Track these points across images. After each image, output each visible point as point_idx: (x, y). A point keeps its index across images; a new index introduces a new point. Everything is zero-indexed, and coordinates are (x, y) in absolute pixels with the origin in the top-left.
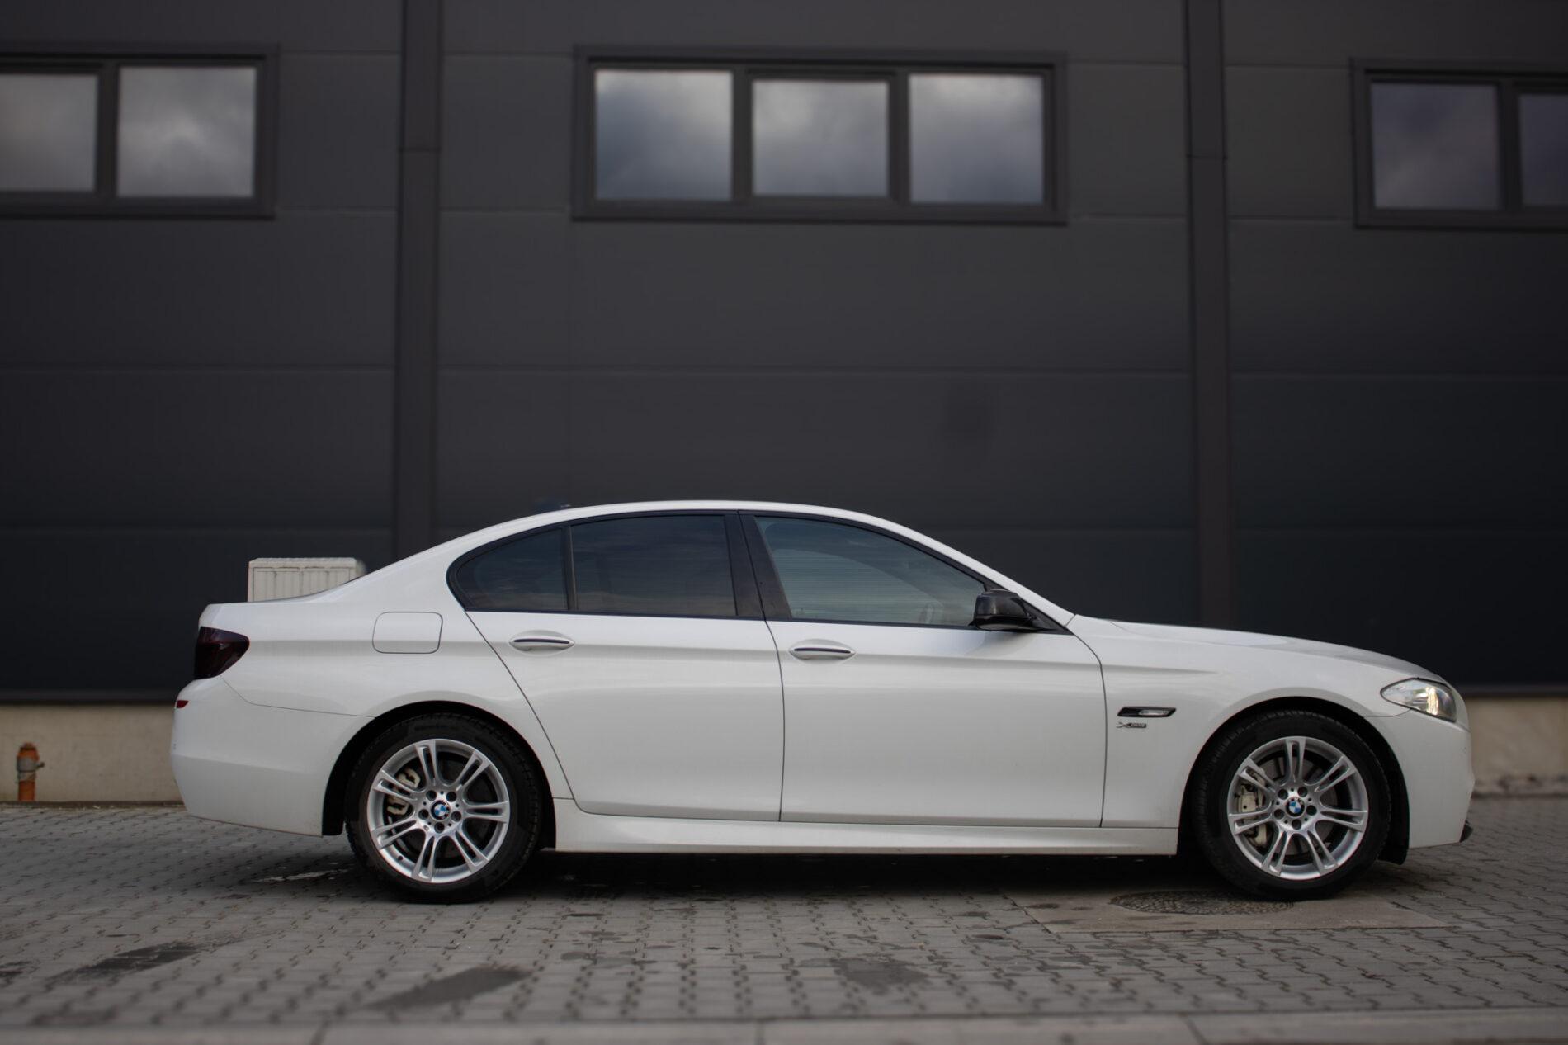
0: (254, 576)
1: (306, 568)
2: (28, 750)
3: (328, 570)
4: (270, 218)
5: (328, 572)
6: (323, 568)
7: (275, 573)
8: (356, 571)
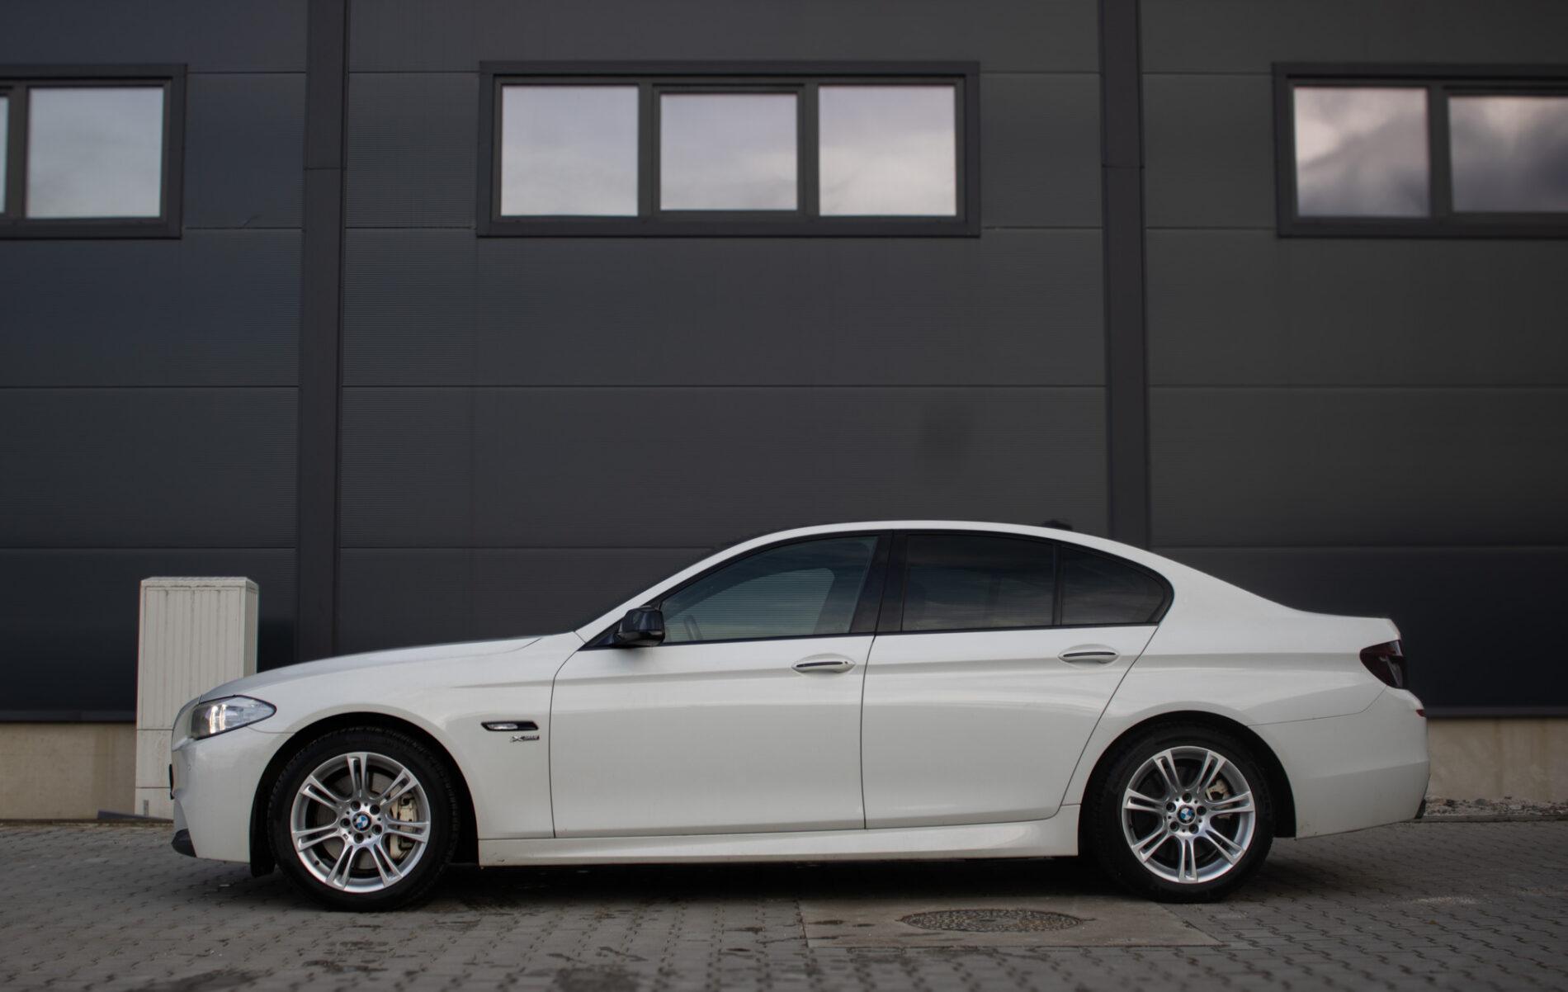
0: (145, 595)
1: (198, 586)
3: (220, 589)
4: (176, 238)
5: (219, 591)
6: (214, 586)
7: (167, 593)
8: (247, 590)
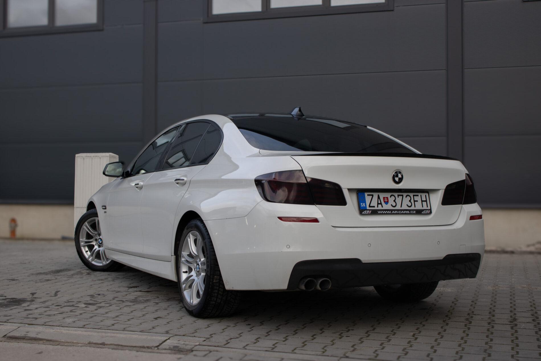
0: (77, 160)
1: (94, 156)
2: (13, 221)
3: (100, 157)
4: (102, 30)
5: (100, 158)
6: (99, 156)
7: (84, 159)
8: (109, 158)
